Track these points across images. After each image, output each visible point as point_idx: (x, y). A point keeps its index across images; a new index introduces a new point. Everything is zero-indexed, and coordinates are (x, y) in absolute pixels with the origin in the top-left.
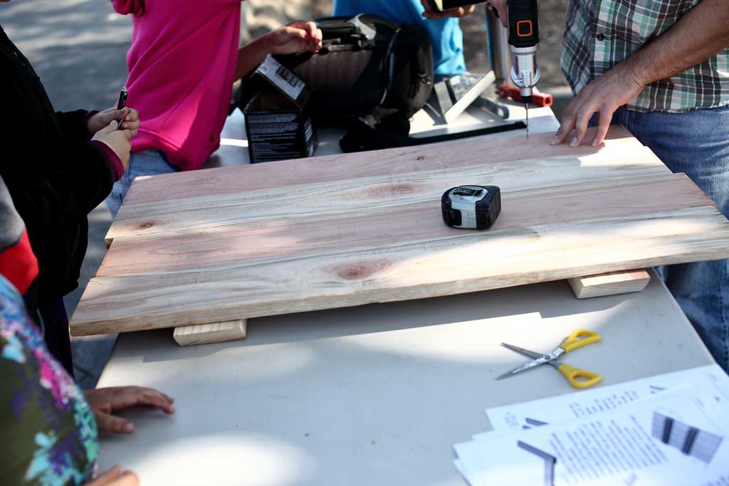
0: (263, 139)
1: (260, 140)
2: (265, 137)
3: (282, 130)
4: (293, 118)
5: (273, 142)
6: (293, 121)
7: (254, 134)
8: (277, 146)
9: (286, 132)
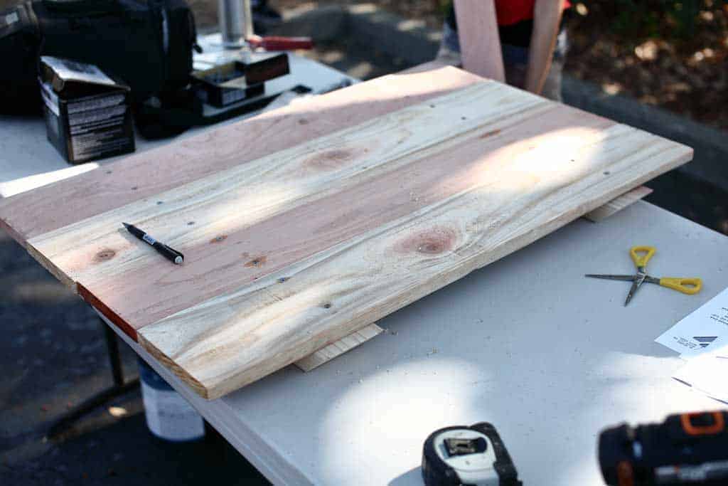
0: (86, 130)
1: (83, 131)
2: (88, 127)
3: (109, 116)
4: (120, 99)
5: (97, 131)
6: (120, 104)
7: (75, 126)
8: (102, 136)
9: (113, 117)
